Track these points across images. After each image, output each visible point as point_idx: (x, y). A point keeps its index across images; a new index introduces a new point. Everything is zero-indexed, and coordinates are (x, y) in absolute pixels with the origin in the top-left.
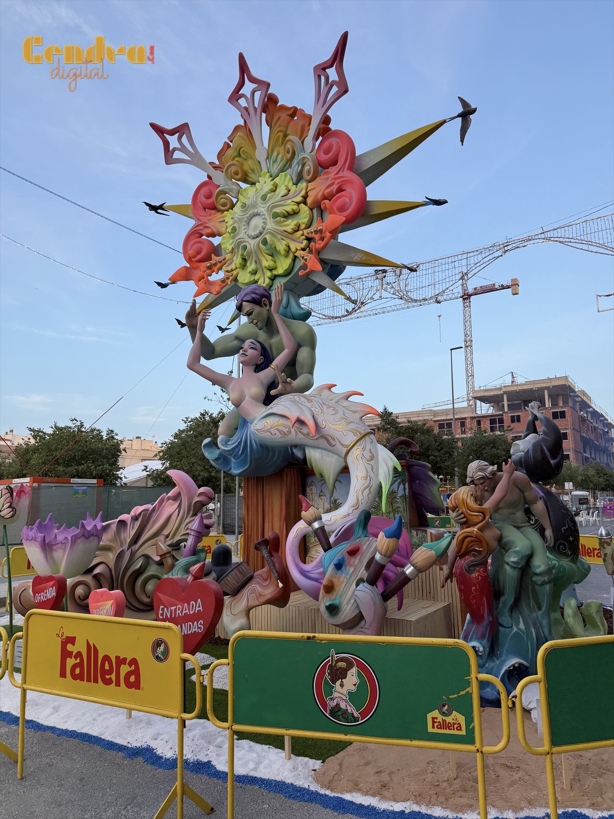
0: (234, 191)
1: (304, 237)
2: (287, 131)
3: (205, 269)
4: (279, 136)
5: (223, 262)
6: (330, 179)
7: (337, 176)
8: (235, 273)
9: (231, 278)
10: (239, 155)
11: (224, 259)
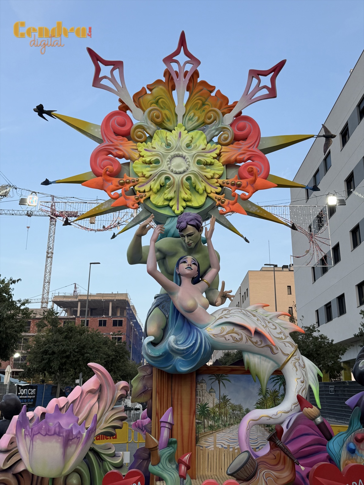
0: (151, 129)
1: (218, 184)
2: (205, 102)
3: (117, 184)
4: (198, 103)
5: (136, 182)
6: (242, 149)
7: (248, 149)
8: (148, 194)
9: (144, 198)
10: (157, 103)
11: (137, 181)
